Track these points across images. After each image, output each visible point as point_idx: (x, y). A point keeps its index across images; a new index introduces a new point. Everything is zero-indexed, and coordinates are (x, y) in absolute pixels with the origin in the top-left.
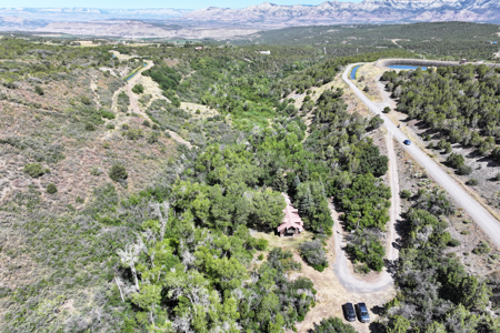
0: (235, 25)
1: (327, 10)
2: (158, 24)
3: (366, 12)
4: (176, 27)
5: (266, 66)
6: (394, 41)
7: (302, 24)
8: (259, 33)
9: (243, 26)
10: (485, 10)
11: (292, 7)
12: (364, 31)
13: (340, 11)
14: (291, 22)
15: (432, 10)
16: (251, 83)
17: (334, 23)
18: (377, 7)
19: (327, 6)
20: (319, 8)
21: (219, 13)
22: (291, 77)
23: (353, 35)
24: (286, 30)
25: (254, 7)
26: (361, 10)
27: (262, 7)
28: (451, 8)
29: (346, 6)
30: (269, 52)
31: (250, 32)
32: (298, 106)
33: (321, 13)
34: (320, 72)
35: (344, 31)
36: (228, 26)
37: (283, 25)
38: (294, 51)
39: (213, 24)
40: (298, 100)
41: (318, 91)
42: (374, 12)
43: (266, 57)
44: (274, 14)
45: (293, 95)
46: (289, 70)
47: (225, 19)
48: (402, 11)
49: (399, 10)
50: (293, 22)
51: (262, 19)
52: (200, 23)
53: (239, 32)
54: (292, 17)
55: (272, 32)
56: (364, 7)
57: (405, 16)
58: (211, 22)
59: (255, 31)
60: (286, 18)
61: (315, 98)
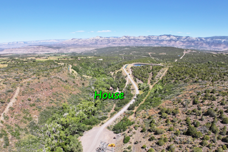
0: (84, 46)
1: (124, 39)
2: (50, 47)
3: (141, 40)
4: (58, 48)
5: (102, 64)
6: (149, 54)
7: (114, 46)
8: (96, 49)
9: (88, 46)
10: (185, 42)
11: (109, 38)
12: (139, 49)
13: (130, 40)
14: (109, 44)
15: (166, 41)
16: (98, 70)
17: (127, 45)
18: (145, 38)
19: (124, 38)
20: (121, 38)
21: (77, 41)
22: (110, 68)
23: (135, 51)
24: (107, 48)
25: (92, 38)
26: (139, 40)
27: (96, 38)
28: (173, 40)
29: (132, 38)
30: (102, 59)
31: (91, 49)
32: (112, 75)
33: (122, 40)
34: (118, 66)
35: (131, 49)
36: (81, 46)
37: (105, 46)
38: (111, 59)
39: (74, 46)
40: (112, 74)
41: (117, 71)
42: (144, 40)
43: (101, 61)
44: (102, 41)
45: (111, 73)
46: (109, 65)
47: (80, 44)
48: (155, 40)
49: (154, 40)
50: (110, 45)
51: (96, 43)
52: (69, 46)
53: (86, 49)
54: (110, 42)
55: (101, 49)
56: (140, 38)
57: (157, 42)
58: (74, 45)
59: (94, 49)
60: (107, 43)
61: (116, 73)
